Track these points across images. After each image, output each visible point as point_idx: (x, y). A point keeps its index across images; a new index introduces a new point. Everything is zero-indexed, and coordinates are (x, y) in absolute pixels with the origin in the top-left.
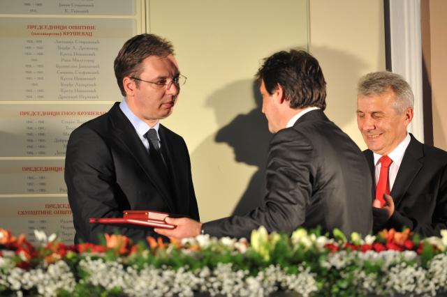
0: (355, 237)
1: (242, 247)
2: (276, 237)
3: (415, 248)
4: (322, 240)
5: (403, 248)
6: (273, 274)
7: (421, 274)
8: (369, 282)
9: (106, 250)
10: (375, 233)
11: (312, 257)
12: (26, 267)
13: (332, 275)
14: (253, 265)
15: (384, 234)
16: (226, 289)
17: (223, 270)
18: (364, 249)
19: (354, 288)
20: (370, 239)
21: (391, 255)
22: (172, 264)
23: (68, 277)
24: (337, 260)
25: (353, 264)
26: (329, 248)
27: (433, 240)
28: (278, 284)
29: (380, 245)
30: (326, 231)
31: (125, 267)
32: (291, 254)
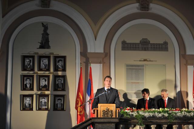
0: (173, 109)
1: (158, 110)
2: (163, 109)
3: (180, 111)
4: (168, 109)
5: (179, 111)
6: (162, 114)
7: (181, 114)
8: (174, 115)
9: (142, 110)
10: (175, 108)
11: (167, 112)
12: (132, 112)
13: (170, 114)
14: (160, 112)
15: (176, 109)
16: (157, 115)
17: (156, 113)
18: (174, 110)
19: (173, 115)
20: (174, 109)
21: (177, 111)
22: (150, 112)
23: (137, 113)
24: (170, 112)
25: (172, 112)
26: (169, 110)
27: (182, 110)
28: (163, 115)
29: (176, 110)
30: (169, 108)
31: (144, 112)
32: (164, 111)
